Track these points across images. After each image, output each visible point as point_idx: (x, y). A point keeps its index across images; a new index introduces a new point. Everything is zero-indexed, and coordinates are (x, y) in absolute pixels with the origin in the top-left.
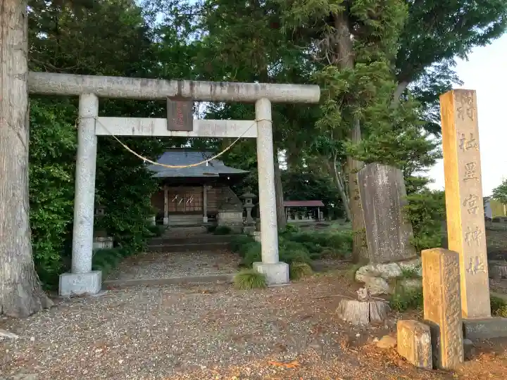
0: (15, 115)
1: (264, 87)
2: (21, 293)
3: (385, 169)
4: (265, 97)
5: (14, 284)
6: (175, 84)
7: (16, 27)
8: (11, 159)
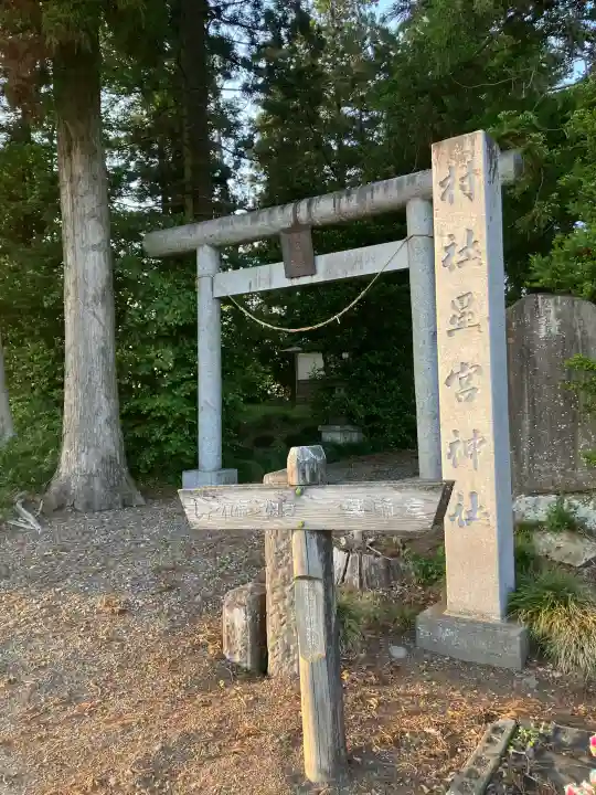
0: (91, 291)
1: (412, 181)
2: (97, 485)
3: (556, 304)
4: (416, 196)
5: (91, 475)
6: (289, 209)
7: (86, 193)
8: (86, 342)
